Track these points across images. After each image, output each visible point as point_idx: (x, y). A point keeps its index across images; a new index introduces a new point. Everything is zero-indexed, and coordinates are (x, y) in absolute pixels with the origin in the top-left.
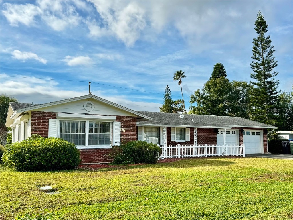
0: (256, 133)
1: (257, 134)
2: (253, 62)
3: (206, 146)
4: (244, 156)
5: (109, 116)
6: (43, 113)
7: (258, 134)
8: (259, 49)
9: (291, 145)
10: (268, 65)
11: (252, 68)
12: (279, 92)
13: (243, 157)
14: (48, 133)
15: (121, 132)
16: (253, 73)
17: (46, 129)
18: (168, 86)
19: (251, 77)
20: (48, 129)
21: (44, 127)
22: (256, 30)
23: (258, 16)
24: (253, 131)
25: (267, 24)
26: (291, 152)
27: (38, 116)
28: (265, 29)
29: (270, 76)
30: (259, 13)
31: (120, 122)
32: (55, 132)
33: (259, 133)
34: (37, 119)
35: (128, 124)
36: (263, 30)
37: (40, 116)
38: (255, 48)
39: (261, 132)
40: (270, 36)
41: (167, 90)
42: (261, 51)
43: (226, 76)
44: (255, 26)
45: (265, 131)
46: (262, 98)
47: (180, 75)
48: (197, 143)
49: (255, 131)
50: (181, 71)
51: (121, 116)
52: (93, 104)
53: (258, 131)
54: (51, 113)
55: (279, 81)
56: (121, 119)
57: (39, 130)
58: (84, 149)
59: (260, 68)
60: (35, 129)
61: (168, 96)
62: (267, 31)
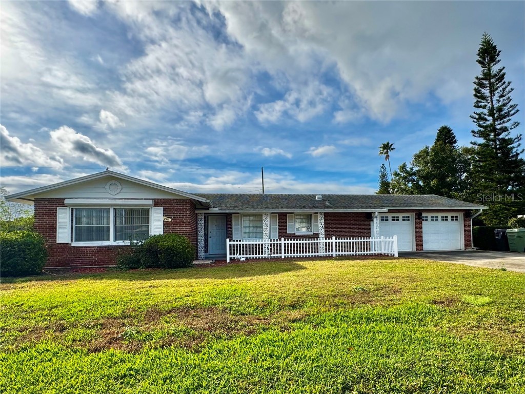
0: (450, 218)
1: (452, 220)
2: (474, 113)
3: (334, 240)
4: (396, 255)
5: (145, 199)
6: (50, 201)
7: (454, 218)
8: (486, 92)
9: (508, 235)
10: (500, 114)
11: (474, 121)
12: (521, 152)
13: (392, 257)
14: (56, 226)
15: (164, 221)
16: (477, 129)
17: (54, 220)
18: (383, 165)
19: (474, 136)
20: (56, 220)
21: (51, 218)
22: (480, 62)
23: (483, 40)
24: (444, 214)
25: (498, 49)
26: (510, 247)
27: (43, 204)
28: (496, 59)
29: (505, 129)
30: (484, 35)
31: (162, 208)
32: (65, 224)
33: (457, 217)
34: (41, 209)
35: (175, 210)
36: (493, 59)
37: (45, 204)
38: (477, 91)
39: (460, 216)
40: (504, 68)
41: (382, 170)
42: (488, 95)
43: (455, 142)
44: (478, 58)
45: (467, 214)
46: (490, 165)
47: (387, 147)
48: (323, 236)
49: (449, 215)
50: (388, 143)
51: (164, 199)
52: (118, 184)
53: (454, 214)
54: (60, 199)
55: (521, 135)
56: (164, 203)
57: (45, 222)
58: (108, 246)
59: (489, 121)
60: (40, 220)
61: (384, 177)
62: (499, 61)
